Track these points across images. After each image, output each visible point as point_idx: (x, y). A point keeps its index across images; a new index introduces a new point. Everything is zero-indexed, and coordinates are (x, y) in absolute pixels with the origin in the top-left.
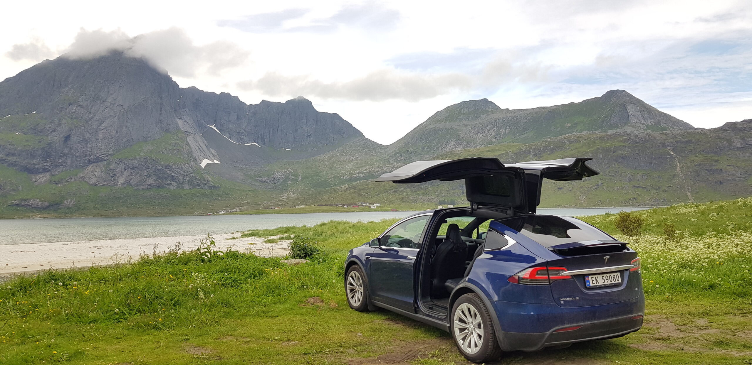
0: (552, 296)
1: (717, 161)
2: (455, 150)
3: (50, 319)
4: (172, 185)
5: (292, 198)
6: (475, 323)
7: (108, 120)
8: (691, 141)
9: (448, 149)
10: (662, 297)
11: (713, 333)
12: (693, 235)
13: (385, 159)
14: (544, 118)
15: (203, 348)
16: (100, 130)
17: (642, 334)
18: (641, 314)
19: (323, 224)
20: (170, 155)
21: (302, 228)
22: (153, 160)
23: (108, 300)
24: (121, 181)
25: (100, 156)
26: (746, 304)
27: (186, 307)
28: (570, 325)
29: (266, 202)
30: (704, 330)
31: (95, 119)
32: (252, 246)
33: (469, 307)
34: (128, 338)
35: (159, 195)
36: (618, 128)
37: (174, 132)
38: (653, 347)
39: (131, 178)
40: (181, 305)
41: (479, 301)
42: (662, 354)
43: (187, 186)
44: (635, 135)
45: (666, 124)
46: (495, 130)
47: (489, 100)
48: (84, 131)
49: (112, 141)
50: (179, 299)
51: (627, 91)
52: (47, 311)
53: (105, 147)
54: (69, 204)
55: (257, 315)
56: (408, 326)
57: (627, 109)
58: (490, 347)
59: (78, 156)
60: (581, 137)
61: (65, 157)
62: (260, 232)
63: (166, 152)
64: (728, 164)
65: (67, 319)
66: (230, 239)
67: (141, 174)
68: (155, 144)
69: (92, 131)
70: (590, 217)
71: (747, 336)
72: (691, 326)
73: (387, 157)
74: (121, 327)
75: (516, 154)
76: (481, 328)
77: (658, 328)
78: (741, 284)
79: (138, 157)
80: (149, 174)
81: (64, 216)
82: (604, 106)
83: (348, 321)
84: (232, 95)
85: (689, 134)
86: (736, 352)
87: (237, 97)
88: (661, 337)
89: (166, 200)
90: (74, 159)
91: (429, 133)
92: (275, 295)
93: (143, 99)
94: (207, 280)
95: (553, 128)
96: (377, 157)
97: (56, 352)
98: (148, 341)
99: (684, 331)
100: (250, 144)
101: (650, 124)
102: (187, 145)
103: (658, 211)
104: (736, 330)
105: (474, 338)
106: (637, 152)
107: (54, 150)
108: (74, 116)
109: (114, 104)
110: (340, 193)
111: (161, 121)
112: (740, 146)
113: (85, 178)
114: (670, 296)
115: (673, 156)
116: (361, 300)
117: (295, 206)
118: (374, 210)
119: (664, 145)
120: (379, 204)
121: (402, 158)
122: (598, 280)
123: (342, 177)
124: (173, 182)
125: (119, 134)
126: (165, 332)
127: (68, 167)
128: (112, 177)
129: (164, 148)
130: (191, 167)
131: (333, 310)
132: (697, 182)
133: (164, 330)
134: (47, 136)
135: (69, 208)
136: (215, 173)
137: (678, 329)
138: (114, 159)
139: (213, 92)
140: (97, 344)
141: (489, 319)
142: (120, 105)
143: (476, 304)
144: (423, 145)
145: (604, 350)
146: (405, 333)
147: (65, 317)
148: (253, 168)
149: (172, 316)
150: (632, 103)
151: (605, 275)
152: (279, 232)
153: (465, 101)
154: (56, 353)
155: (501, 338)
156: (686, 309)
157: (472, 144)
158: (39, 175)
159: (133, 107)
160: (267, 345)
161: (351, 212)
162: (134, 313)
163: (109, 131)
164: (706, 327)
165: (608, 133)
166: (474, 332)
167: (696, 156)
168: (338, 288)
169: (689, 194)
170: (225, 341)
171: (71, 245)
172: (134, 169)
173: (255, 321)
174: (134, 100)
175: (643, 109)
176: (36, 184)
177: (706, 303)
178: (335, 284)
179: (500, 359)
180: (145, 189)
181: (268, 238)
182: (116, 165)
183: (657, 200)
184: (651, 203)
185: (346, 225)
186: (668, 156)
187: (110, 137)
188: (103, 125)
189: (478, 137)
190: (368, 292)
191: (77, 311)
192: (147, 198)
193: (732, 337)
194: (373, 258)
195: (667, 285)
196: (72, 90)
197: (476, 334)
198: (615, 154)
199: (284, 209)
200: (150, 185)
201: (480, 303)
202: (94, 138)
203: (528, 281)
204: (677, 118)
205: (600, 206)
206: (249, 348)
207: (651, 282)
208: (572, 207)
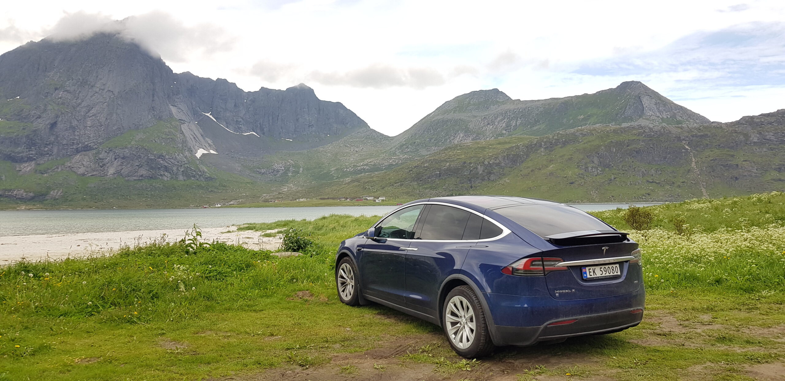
0: (546, 287)
1: (733, 156)
2: (464, 142)
3: (18, 312)
4: (165, 176)
5: (292, 190)
6: (467, 316)
7: (97, 106)
8: (707, 135)
9: (456, 141)
10: (666, 292)
11: (716, 329)
12: (705, 230)
13: (391, 150)
14: (556, 110)
15: (179, 342)
16: (89, 117)
17: (643, 329)
18: (641, 308)
19: (324, 218)
20: (163, 144)
21: (302, 222)
22: (145, 149)
23: (82, 292)
24: (111, 171)
25: (88, 144)
26: (753, 299)
27: (165, 300)
28: (565, 319)
29: (265, 195)
30: (707, 325)
31: (83, 105)
32: (248, 240)
33: (462, 300)
34: (99, 332)
35: (151, 187)
36: (632, 121)
37: (167, 120)
38: (654, 343)
39: (122, 168)
40: (160, 298)
41: (472, 294)
42: (661, 350)
43: (181, 178)
44: (650, 128)
45: (682, 117)
46: (506, 122)
47: (500, 90)
48: (71, 117)
49: (101, 129)
50: (158, 292)
51: (643, 83)
52: (15, 303)
53: (94, 135)
54: (56, 195)
55: (241, 309)
56: (400, 321)
57: (642, 101)
58: (482, 341)
59: (65, 144)
60: (595, 130)
61: (52, 146)
62: (257, 226)
63: (159, 141)
64: (745, 160)
65: (36, 312)
66: (225, 232)
67: (132, 163)
68: (147, 132)
69: (80, 118)
70: (600, 212)
71: (751, 332)
72: (694, 322)
73: (394, 149)
74: (94, 320)
75: (527, 147)
76: (473, 322)
77: (660, 323)
78: (749, 279)
79: (129, 146)
80: (140, 164)
81: (50, 208)
82: (618, 98)
83: (337, 315)
84: (229, 81)
85: (705, 128)
86: (738, 348)
87: (235, 83)
88: (662, 333)
89: (159, 191)
90: (61, 148)
91: (437, 124)
92: (261, 288)
93: (134, 85)
94: (190, 272)
95: (565, 120)
96: (382, 149)
97: (19, 346)
98: (121, 335)
99: (686, 326)
100: (249, 133)
101: (665, 117)
102: (181, 134)
103: (671, 206)
104: (740, 325)
105: (466, 332)
106: (651, 146)
107: (39, 138)
108: (60, 102)
109: (103, 90)
110: (343, 186)
111: (153, 109)
112: (757, 141)
113: (73, 168)
114: (675, 291)
115: (688, 150)
116: (352, 294)
117: (295, 200)
118: (379, 204)
119: (679, 139)
120: (384, 198)
121: (408, 150)
122: (595, 271)
123: (346, 169)
124: (166, 173)
125: (108, 121)
126: (140, 326)
127: (54, 156)
128: (101, 167)
129: (157, 137)
130: (186, 157)
131: (322, 304)
132: (712, 178)
133: (139, 324)
134: (32, 122)
135: (55, 199)
136: (211, 163)
137: (681, 325)
138: (104, 148)
139: (209, 78)
140: (66, 338)
141: (481, 312)
142: (110, 90)
143: (468, 296)
144: (431, 137)
145: (601, 346)
146: (396, 328)
147: (34, 310)
148: (251, 159)
149: (149, 309)
150: (647, 95)
151: (603, 267)
152: (277, 225)
153: (475, 90)
154: (19, 348)
155: (493, 332)
156: (690, 305)
157: (481, 136)
158: (24, 165)
159: (124, 93)
160: (248, 340)
161: (355, 206)
162: (108, 306)
163: (98, 118)
164: (709, 322)
165: (622, 126)
166: (466, 326)
167: (712, 151)
168: (330, 282)
169: (704, 190)
170: (203, 335)
171: (56, 238)
172: (125, 159)
173: (238, 315)
174: (125, 86)
175: (658, 101)
176: (21, 173)
177: (711, 298)
178: (327, 277)
179: (492, 354)
180: (137, 180)
181: (265, 231)
182: (106, 154)
183: (670, 196)
184: (665, 199)
185: (348, 219)
186: (683, 151)
187: (99, 124)
188: (92, 112)
189: (488, 129)
190: (359, 285)
191: (47, 304)
192: (139, 189)
193: (735, 332)
194: (365, 250)
195: (672, 280)
196: (58, 74)
197: (468, 328)
198: (628, 148)
199: (285, 202)
200: (142, 176)
201: (472, 295)
202: (82, 125)
203: (522, 272)
204: (693, 111)
205: (612, 202)
206: (229, 343)
207: (655, 276)
208: (583, 203)
